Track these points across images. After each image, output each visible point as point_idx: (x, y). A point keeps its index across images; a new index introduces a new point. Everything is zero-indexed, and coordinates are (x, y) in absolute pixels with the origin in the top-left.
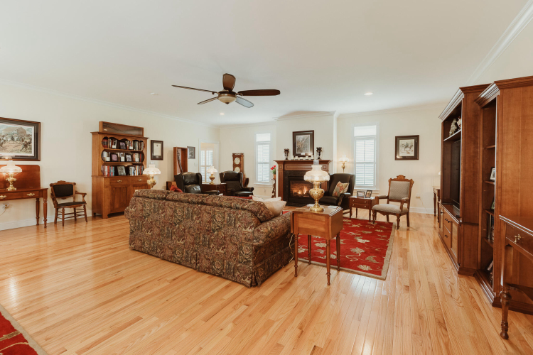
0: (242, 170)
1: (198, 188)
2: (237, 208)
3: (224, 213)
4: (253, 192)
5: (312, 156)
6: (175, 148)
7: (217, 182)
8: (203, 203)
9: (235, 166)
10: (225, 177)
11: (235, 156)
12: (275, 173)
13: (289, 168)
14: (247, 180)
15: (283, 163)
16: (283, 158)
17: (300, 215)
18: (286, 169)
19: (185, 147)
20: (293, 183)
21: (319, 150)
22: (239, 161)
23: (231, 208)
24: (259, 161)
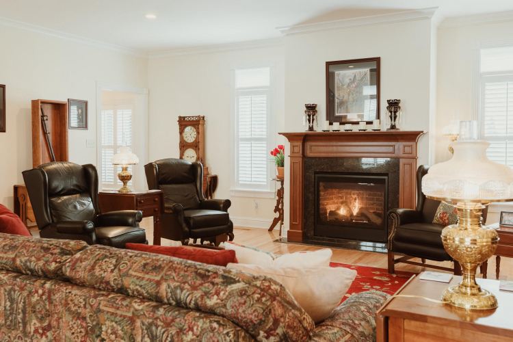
0: (201, 158)
1: (88, 204)
2: (181, 306)
3: (132, 320)
4: (230, 210)
5: (376, 122)
6: (35, 103)
7: (139, 186)
8: (59, 277)
9: (184, 146)
10: (160, 174)
11: (183, 123)
12: (281, 164)
13: (318, 150)
14: (214, 181)
15: (302, 140)
16: (302, 127)
17: (409, 325)
18: (309, 154)
19: (61, 99)
20: (326, 188)
21: (394, 106)
22: (194, 134)
23: (158, 301)
24: (241, 135)
